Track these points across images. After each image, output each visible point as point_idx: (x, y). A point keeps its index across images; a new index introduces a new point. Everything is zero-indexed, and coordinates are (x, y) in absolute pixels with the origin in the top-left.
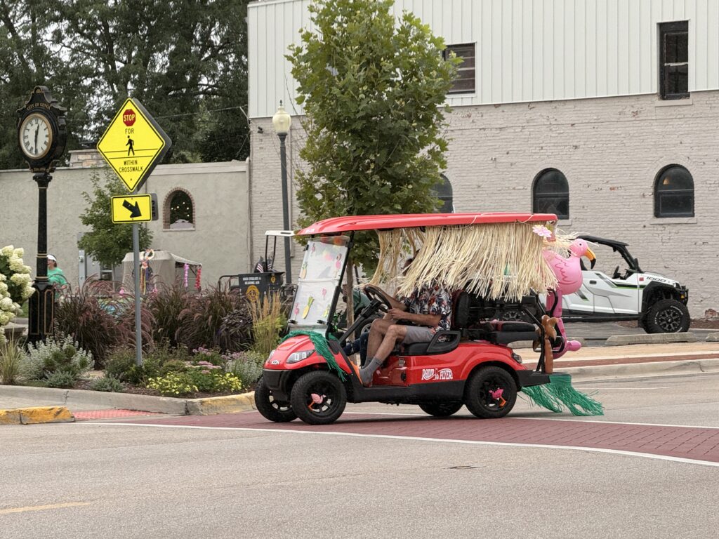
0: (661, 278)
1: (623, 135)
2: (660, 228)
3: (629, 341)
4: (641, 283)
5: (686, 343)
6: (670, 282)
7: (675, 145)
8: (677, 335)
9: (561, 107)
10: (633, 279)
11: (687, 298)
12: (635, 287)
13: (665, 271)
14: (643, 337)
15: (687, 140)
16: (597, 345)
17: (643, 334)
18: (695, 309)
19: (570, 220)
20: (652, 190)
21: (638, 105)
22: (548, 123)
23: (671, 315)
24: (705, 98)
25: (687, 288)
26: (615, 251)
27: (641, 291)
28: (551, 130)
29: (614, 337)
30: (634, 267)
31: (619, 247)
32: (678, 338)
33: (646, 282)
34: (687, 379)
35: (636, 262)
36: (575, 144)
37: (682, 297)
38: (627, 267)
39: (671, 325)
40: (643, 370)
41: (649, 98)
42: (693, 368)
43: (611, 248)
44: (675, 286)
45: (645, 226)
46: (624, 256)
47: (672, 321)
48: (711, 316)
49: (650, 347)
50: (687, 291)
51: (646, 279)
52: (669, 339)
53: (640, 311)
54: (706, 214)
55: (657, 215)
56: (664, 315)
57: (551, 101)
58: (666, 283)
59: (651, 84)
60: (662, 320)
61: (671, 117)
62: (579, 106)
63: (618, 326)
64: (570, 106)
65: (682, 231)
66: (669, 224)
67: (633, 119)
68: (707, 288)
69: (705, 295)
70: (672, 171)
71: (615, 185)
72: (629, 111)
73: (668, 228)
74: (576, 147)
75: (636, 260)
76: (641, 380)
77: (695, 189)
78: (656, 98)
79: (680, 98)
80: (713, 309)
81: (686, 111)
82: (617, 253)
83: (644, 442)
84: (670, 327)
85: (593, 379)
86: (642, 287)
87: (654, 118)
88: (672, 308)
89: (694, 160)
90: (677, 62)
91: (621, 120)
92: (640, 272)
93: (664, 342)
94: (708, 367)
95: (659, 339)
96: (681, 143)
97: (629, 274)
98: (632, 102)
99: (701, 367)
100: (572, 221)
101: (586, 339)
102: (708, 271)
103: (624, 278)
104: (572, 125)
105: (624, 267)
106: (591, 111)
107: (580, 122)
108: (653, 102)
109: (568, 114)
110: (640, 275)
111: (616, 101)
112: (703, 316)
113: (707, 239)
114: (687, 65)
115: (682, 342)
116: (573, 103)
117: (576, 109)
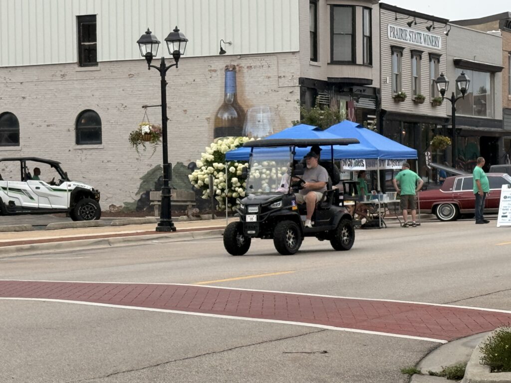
0: (83, 185)
1: (55, 90)
2: (80, 152)
3: (61, 226)
4: (69, 188)
5: (98, 227)
6: (88, 187)
7: (89, 97)
8: (93, 222)
9: (13, 71)
10: (64, 186)
11: (99, 198)
12: (65, 190)
13: (84, 180)
14: (70, 223)
15: (97, 94)
16: (41, 229)
17: (70, 222)
18: (104, 205)
19: (20, 146)
20: (74, 127)
21: (64, 70)
22: (5, 82)
23: (89, 208)
24: (108, 66)
25: (99, 191)
26: (52, 167)
27: (69, 193)
28: (7, 86)
29: (52, 224)
30: (65, 177)
31: (55, 165)
32: (93, 224)
33: (73, 188)
34: (102, 251)
35: (66, 174)
36: (23, 96)
37: (96, 197)
38: (60, 177)
39: (89, 215)
40: (72, 246)
41: (72, 65)
42: (105, 244)
43: (49, 166)
44: (91, 190)
45: (70, 151)
46: (58, 171)
47: (89, 213)
48: (112, 209)
49: (75, 230)
50: (99, 193)
51: (72, 185)
52: (87, 224)
53: (69, 207)
54: (110, 142)
55: (78, 142)
56: (84, 209)
57: (6, 67)
58: (86, 188)
59: (72, 55)
60: (83, 212)
61: (87, 78)
62: (26, 71)
63: (53, 216)
64: (19, 70)
65: (94, 153)
66: (85, 149)
67: (62, 79)
68: (110, 191)
69: (109, 195)
70: (86, 115)
71: (50, 124)
72: (59, 74)
73: (85, 151)
74: (24, 98)
76: (72, 252)
77: (102, 126)
78: (76, 66)
79: (92, 65)
80: (115, 204)
81: (96, 74)
83: (79, 294)
84: (88, 217)
85: (39, 252)
86: (70, 190)
87: (75, 79)
88: (91, 205)
89: (101, 107)
90: (89, 42)
91: (54, 80)
92: (68, 180)
93: (84, 227)
94: (113, 243)
95: (81, 225)
96: (93, 95)
97: (61, 182)
98: (61, 68)
99: (109, 243)
101: (33, 226)
102: (111, 180)
103: (59, 185)
104: (21, 83)
105: (58, 177)
106: (34, 74)
107: (27, 81)
108: (74, 68)
109: (18, 76)
110: (69, 183)
111: (49, 67)
112: (108, 209)
113: (110, 158)
114: (96, 44)
115: (96, 226)
116: (21, 68)
117: (24, 72)
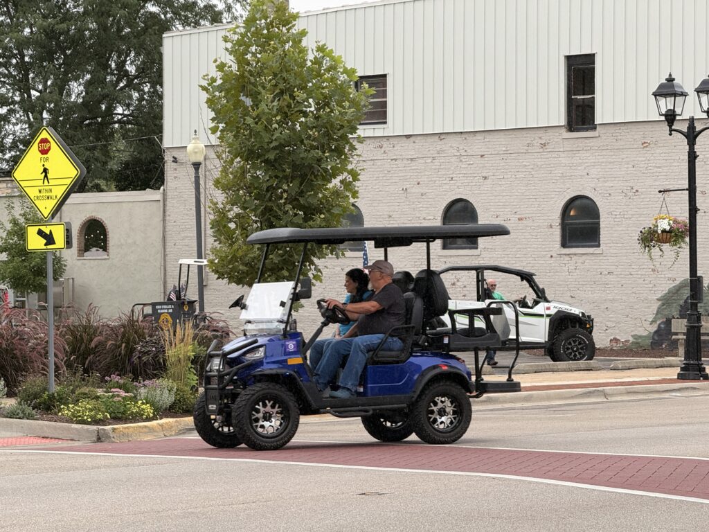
0: (567, 307)
1: (532, 167)
2: (567, 258)
3: (535, 369)
4: (548, 312)
5: (591, 372)
6: (576, 311)
7: (582, 176)
8: (582, 363)
9: (470, 138)
10: (541, 308)
11: (592, 327)
12: (542, 316)
13: (571, 301)
14: (549, 365)
15: (593, 172)
16: (504, 373)
17: (549, 362)
18: (600, 338)
19: (479, 249)
20: (559, 221)
21: (546, 137)
22: (458, 154)
23: (577, 343)
24: (611, 129)
25: (592, 317)
26: (522, 280)
27: (548, 320)
28: (461, 161)
29: (521, 365)
30: (541, 296)
31: (527, 277)
32: (583, 367)
33: (553, 311)
34: (591, 406)
35: (543, 291)
36: (484, 175)
37: (588, 326)
38: (535, 296)
39: (577, 353)
40: (549, 398)
41: (557, 130)
42: (598, 396)
43: (519, 278)
44: (581, 315)
45: (552, 256)
46: (531, 286)
47: (578, 349)
48: (615, 344)
49: (556, 375)
50: (592, 320)
51: (553, 308)
52: (574, 367)
53: (547, 340)
54: (612, 245)
55: (564, 245)
56: (570, 344)
57: (461, 133)
58: (572, 312)
59: (559, 116)
60: (568, 349)
61: (579, 149)
62: (489, 137)
63: (525, 354)
64: (479, 137)
65: (588, 261)
66: (575, 254)
67: (541, 150)
68: (612, 318)
69: (609, 324)
70: (578, 202)
71: (523, 216)
72: (537, 142)
73: (574, 258)
74: (485, 178)
75: (543, 289)
76: (548, 407)
77: (601, 220)
78: (564, 130)
79: (587, 130)
80: (618, 338)
81: (592, 143)
82: (525, 282)
83: (549, 468)
84: (575, 356)
85: (500, 406)
86: (548, 316)
87: (561, 150)
88: (578, 337)
89: (600, 192)
90: (584, 94)
91: (529, 151)
92: (547, 301)
93: (570, 370)
94: (612, 395)
95: (565, 367)
96: (588, 174)
97: (536, 303)
98: (540, 133)
99: (605, 395)
100: (481, 251)
102: (613, 301)
103: (532, 308)
104: (482, 156)
105: (531, 296)
106: (501, 142)
107: (490, 153)
108: (561, 134)
109: (478, 145)
110: (547, 304)
111: (524, 132)
112: (608, 344)
113: (612, 269)
114: (594, 98)
115: (588, 370)
116: (482, 134)
117: (486, 140)
